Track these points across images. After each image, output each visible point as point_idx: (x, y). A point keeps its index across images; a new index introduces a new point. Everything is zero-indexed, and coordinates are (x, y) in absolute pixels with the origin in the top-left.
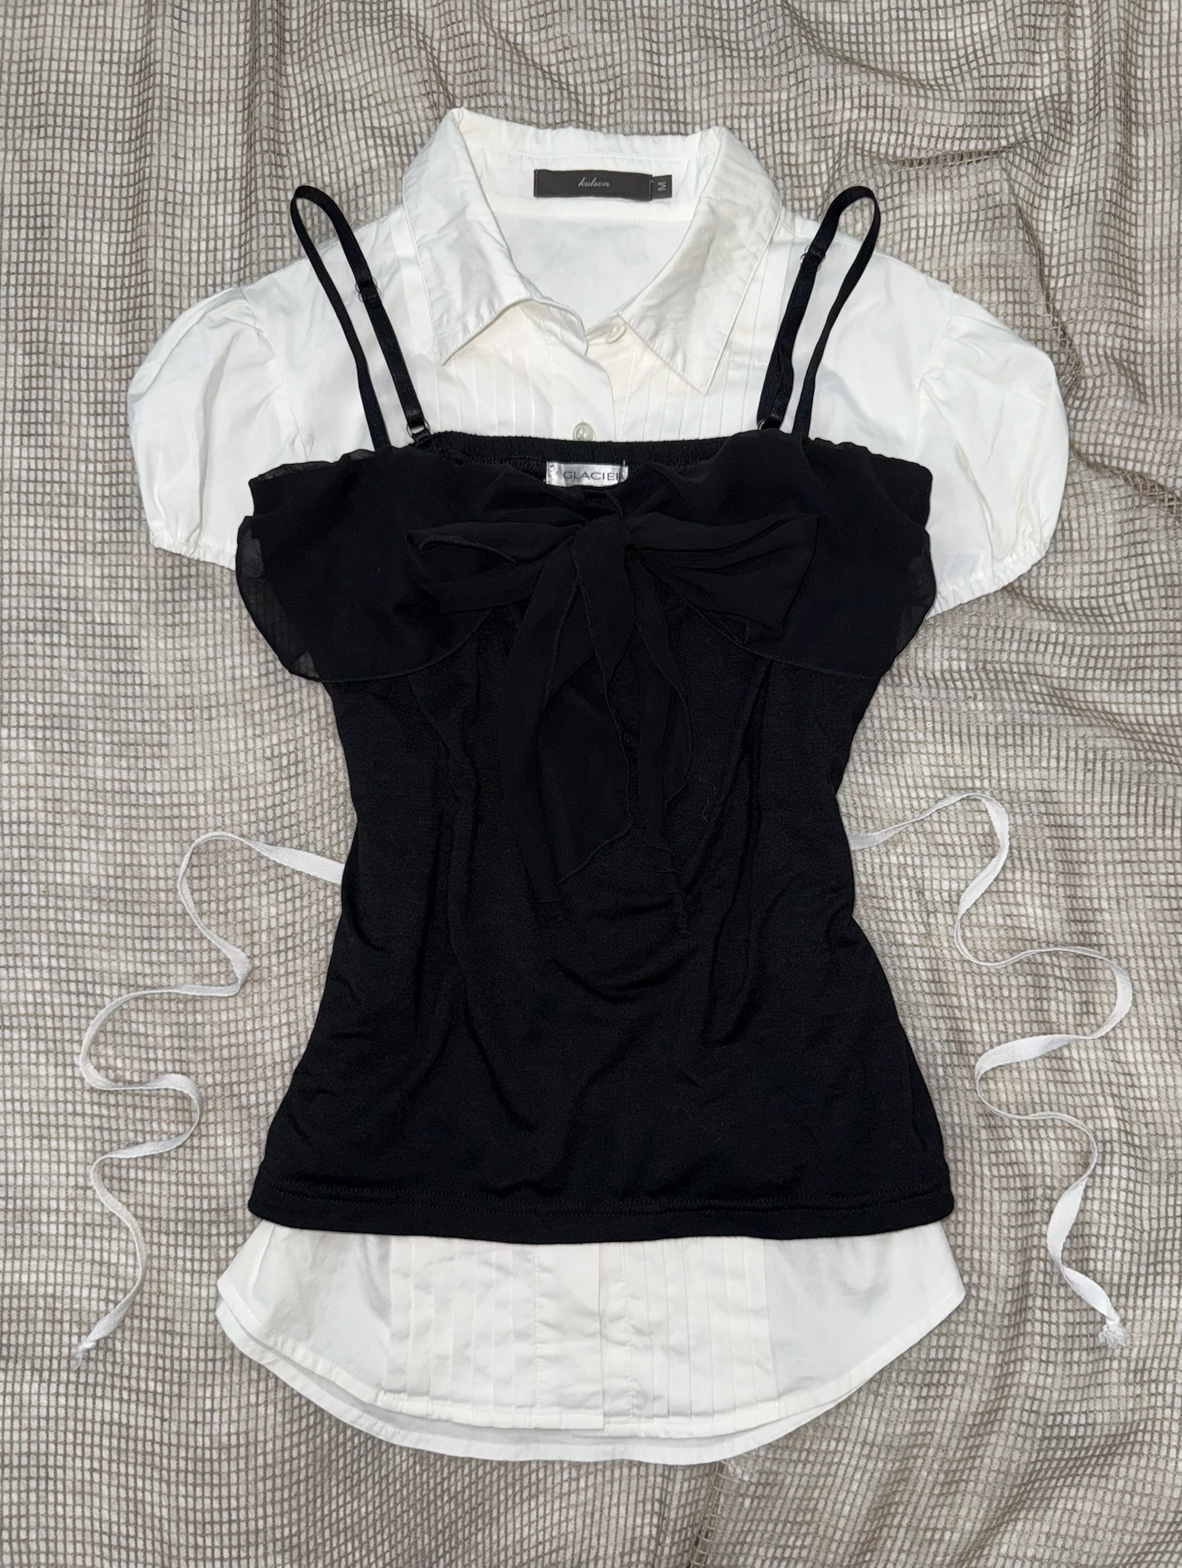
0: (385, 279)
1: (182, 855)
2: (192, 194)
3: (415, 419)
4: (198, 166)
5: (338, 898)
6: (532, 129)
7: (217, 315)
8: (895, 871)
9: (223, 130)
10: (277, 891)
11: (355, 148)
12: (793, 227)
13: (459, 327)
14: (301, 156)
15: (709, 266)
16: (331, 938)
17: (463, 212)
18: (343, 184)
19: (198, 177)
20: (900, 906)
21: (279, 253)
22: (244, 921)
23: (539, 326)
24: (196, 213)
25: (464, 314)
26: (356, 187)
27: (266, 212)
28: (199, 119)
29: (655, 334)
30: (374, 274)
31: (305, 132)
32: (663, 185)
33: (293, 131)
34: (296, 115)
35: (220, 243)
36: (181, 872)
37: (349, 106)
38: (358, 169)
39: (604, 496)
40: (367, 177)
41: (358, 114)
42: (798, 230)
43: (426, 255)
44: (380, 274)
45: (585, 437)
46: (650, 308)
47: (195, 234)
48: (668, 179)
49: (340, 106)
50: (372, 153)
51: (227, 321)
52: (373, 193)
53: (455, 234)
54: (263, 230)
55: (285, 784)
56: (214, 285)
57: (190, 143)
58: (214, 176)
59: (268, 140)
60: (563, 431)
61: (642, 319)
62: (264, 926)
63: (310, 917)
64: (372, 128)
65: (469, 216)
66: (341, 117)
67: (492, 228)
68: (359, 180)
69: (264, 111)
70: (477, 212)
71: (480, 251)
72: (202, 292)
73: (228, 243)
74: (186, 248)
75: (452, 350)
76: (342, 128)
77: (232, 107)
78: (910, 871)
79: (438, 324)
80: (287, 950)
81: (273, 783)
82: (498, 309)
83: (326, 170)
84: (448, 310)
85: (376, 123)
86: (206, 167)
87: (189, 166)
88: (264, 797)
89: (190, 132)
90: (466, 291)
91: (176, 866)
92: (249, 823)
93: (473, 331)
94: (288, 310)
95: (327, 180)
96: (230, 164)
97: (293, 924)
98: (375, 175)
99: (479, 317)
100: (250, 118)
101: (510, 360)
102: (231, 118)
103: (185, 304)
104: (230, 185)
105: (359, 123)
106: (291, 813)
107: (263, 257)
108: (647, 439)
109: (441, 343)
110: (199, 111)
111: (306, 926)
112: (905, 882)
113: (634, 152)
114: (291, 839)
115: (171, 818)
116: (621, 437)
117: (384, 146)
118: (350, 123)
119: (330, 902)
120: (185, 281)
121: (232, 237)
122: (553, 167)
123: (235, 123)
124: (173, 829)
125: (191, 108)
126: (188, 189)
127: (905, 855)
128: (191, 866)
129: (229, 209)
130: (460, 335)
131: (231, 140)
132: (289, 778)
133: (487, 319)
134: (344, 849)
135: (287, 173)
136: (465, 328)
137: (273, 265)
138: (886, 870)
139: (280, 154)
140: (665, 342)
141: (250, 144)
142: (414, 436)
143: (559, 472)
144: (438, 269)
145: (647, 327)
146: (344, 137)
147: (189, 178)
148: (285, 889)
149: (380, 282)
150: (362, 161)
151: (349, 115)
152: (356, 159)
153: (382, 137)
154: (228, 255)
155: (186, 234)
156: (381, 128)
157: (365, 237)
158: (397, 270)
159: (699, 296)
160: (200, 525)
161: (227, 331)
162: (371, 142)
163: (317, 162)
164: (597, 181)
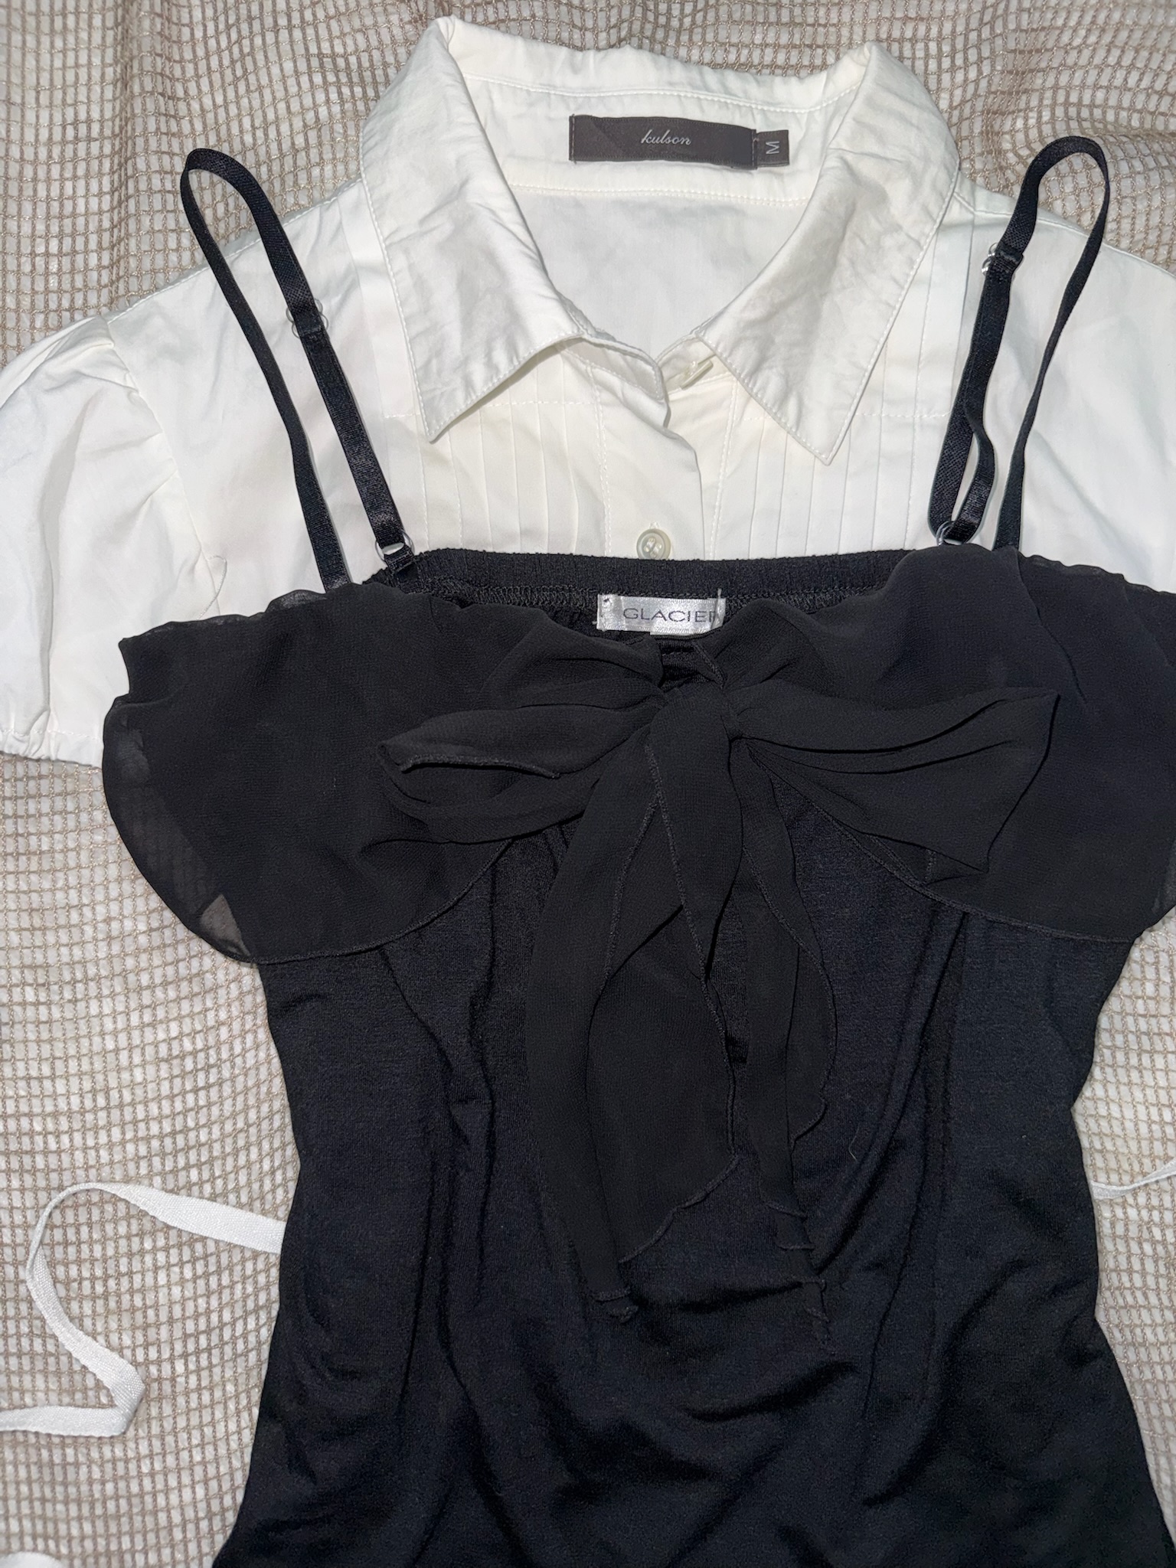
0: (335, 300)
1: (38, 1209)
2: (35, 162)
3: (389, 531)
4: (44, 116)
5: (275, 1273)
6: (564, 52)
7: (60, 367)
8: (1133, 1231)
9: (83, 60)
10: (181, 1264)
11: (293, 89)
12: (973, 203)
13: (458, 382)
14: (207, 102)
15: (843, 260)
16: (266, 1334)
17: (459, 191)
18: (274, 147)
19: (44, 134)
20: (1138, 1281)
21: (173, 257)
22: (133, 1310)
23: (584, 376)
24: (42, 193)
25: (466, 361)
26: (296, 151)
27: (150, 191)
28: (45, 41)
29: (757, 369)
30: (316, 293)
31: (214, 62)
32: (774, 146)
33: (195, 61)
34: (199, 34)
35: (80, 241)
36: (36, 1237)
37: (283, 21)
38: (298, 124)
39: (690, 650)
40: (312, 135)
41: (297, 34)
42: (981, 207)
43: (400, 262)
44: (326, 293)
45: (658, 552)
46: (752, 324)
47: (41, 228)
48: (782, 136)
49: (269, 21)
50: (321, 97)
51: (77, 376)
52: (321, 162)
53: (448, 228)
54: (146, 221)
55: (190, 1099)
56: (72, 309)
57: (31, 80)
58: (70, 132)
59: (154, 74)
60: (621, 545)
61: (737, 344)
62: (164, 1316)
63: (232, 1304)
64: (320, 56)
65: (472, 199)
66: (270, 37)
67: (510, 218)
68: (300, 141)
69: (146, 27)
70: (485, 189)
71: (491, 257)
72: (53, 319)
73: (93, 240)
74: (26, 248)
75: (448, 421)
76: (272, 55)
77: (97, 21)
78: (1157, 1233)
79: (423, 374)
80: (198, 1352)
81: (172, 1098)
82: (525, 354)
83: (247, 123)
84: (438, 353)
85: (326, 48)
86: (58, 118)
87: (30, 116)
88: (160, 1119)
89: (31, 62)
90: (467, 323)
91: (27, 1227)
92: (138, 1159)
93: (481, 389)
94: (179, 354)
95: (248, 139)
96: (95, 115)
97: (208, 1312)
98: (325, 132)
99: (491, 365)
100: (124, 39)
101: (538, 431)
102: (97, 38)
103: (26, 340)
104: (95, 147)
105: (300, 49)
106: (200, 1145)
107: (147, 264)
108: (754, 555)
109: (429, 407)
110: (45, 26)
111: (227, 1316)
112: (1148, 1248)
113: (727, 91)
114: (201, 1183)
115: (20, 1153)
116: (715, 551)
117: (338, 85)
118: (285, 47)
119: (262, 1279)
120: (26, 302)
121: (100, 231)
122: (600, 112)
123: (103, 46)
124: (22, 1171)
125: (31, 21)
126: (29, 154)
127: (1150, 1209)
128: (50, 1226)
129: (94, 187)
130: (460, 395)
131: (96, 74)
132: (196, 1090)
133: (505, 371)
134: (284, 1196)
135: (186, 127)
136: (468, 384)
137: (160, 279)
138: (1120, 1230)
139: (173, 98)
140: (771, 381)
141: (124, 81)
142: (387, 558)
143: (616, 610)
144: (420, 284)
145: (743, 357)
146: (275, 70)
147: (30, 136)
148: (193, 1261)
149: (326, 307)
150: (303, 110)
151: (284, 35)
152: (295, 106)
153: (336, 71)
154: (93, 260)
155: (26, 229)
156: (334, 56)
157: (300, 232)
158: (354, 285)
159: (826, 307)
160: (46, 709)
161: (76, 394)
162: (318, 79)
163: (233, 110)
164: (671, 135)
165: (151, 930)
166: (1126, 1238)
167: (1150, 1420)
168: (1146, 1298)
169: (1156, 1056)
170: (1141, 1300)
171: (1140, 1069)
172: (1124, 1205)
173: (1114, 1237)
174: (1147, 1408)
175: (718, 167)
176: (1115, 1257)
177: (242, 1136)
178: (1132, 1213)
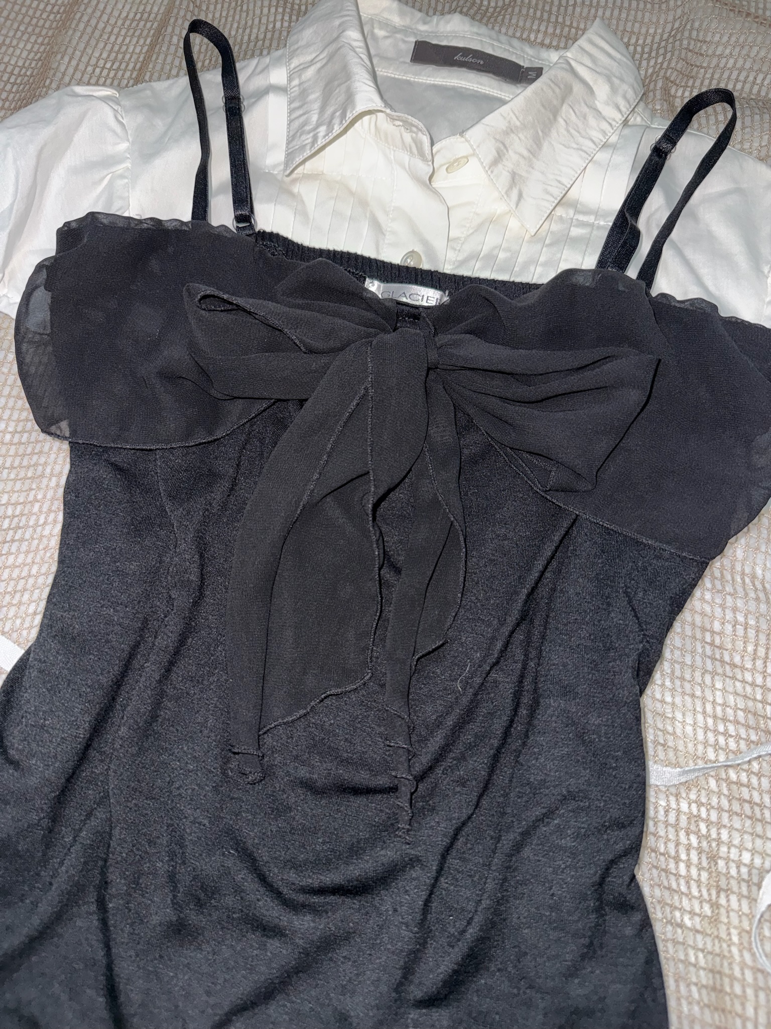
3: (245, 216)
8: (683, 822)
15: (561, 120)
20: (683, 869)
32: (533, 75)
39: (420, 314)
42: (655, 124)
43: (295, 82)
48: (539, 70)
60: (391, 256)
67: (361, 51)
68: (261, 36)
70: (351, 37)
78: (703, 828)
79: (291, 139)
93: (321, 141)
101: (354, 188)
108: (474, 275)
109: (289, 156)
112: (694, 840)
113: (511, 46)
116: (449, 269)
122: (434, 42)
127: (700, 804)
130: (308, 147)
133: (337, 129)
138: (672, 818)
142: (238, 228)
143: (378, 287)
164: (473, 58)
165: (16, 432)
166: (676, 826)
167: (679, 999)
168: (689, 888)
169: (716, 677)
170: (683, 888)
171: (702, 685)
172: (677, 795)
173: (667, 824)
174: (678, 986)
175: (497, 78)
176: (666, 843)
177: (22, 582)
178: (684, 806)
